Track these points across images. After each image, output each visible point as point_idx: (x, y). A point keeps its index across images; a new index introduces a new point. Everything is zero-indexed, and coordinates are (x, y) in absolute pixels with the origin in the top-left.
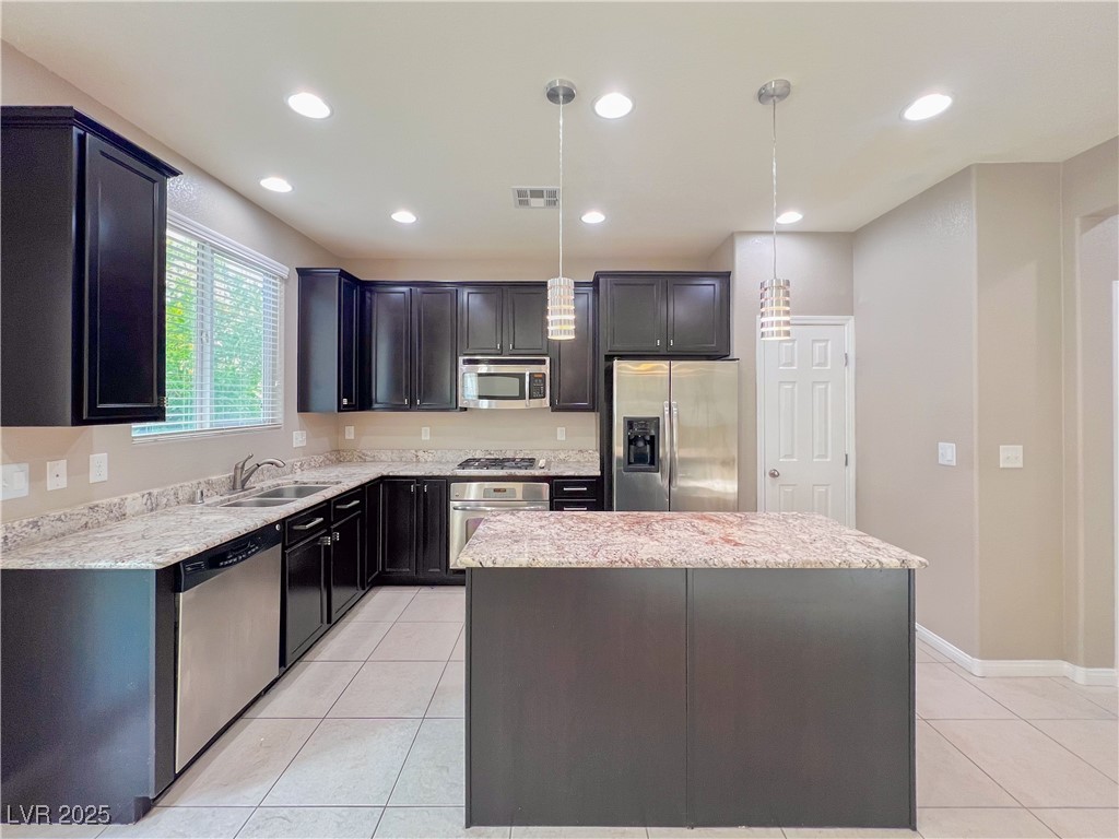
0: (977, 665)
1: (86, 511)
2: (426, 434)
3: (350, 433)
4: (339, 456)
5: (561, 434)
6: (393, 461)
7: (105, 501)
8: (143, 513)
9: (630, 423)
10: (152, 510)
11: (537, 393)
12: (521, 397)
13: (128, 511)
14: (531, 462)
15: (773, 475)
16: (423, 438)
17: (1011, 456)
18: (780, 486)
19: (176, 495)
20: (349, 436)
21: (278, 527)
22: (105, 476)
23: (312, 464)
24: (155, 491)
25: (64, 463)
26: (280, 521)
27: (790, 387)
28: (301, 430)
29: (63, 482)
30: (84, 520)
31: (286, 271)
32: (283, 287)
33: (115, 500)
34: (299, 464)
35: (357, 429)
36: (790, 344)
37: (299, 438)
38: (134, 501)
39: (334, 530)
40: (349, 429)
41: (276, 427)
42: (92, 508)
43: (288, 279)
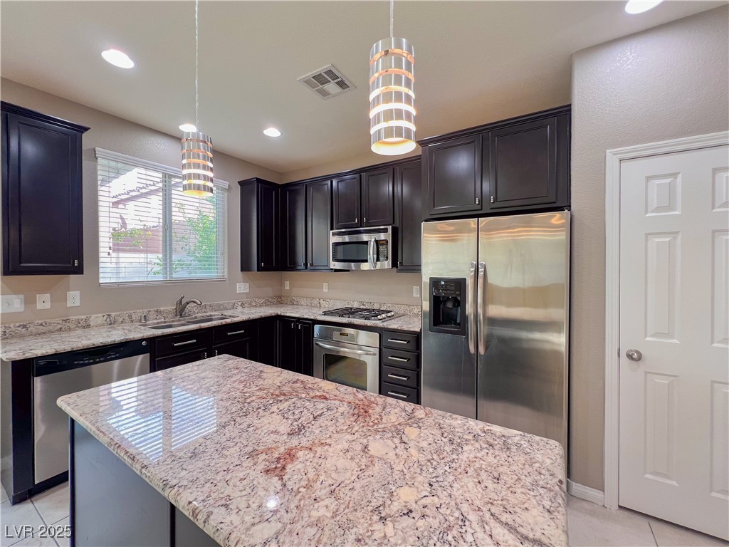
1: (61, 322)
2: (326, 288)
3: (287, 285)
5: (416, 292)
6: (307, 305)
7: (74, 318)
8: (103, 325)
10: (111, 324)
11: (382, 255)
13: (92, 324)
16: (324, 291)
18: (647, 373)
19: (130, 316)
20: (287, 287)
21: (144, 343)
22: (78, 303)
23: (254, 304)
24: (113, 314)
25: (48, 295)
26: (143, 340)
27: (667, 239)
28: (244, 282)
29: (48, 305)
30: (59, 326)
31: (226, 184)
32: (226, 194)
33: (83, 317)
34: (240, 303)
35: (290, 282)
36: (668, 181)
37: (242, 287)
38: (97, 319)
39: (215, 349)
40: (287, 283)
41: (222, 280)
42: (65, 321)
43: (229, 189)
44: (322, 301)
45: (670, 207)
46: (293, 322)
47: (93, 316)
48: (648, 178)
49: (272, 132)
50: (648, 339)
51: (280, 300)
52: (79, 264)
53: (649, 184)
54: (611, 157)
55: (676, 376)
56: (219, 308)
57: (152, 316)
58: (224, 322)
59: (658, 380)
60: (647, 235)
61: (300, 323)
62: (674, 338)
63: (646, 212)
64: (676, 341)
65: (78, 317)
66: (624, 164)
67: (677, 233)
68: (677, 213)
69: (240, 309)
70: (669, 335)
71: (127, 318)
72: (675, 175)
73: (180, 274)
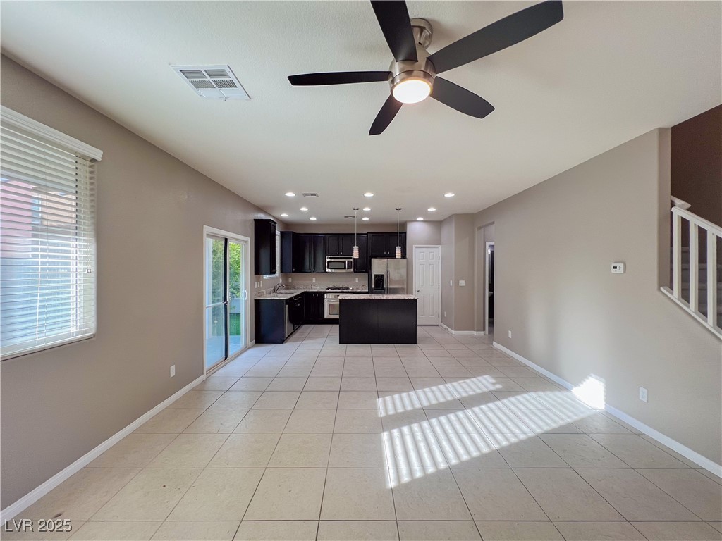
0: (454, 332)
2: (314, 280)
3: (290, 280)
4: (287, 286)
5: (357, 280)
9: (376, 276)
11: (350, 267)
12: (345, 268)
14: (348, 289)
15: (418, 291)
17: (462, 283)
46: (313, 294)
61: (319, 294)
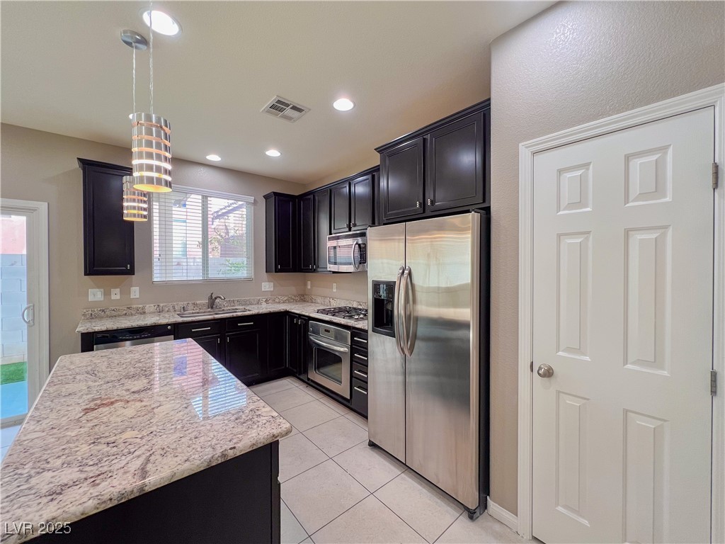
1: (126, 309)
2: (335, 288)
6: (321, 304)
7: (135, 306)
8: (154, 312)
9: (376, 287)
10: (160, 312)
11: (362, 260)
13: (147, 311)
16: (333, 290)
18: (559, 392)
19: (174, 307)
20: (309, 287)
21: (169, 327)
22: (138, 296)
23: (277, 300)
24: (161, 305)
25: (119, 289)
26: (169, 325)
27: (579, 240)
28: (269, 282)
29: (118, 297)
30: (125, 312)
31: (251, 199)
32: (252, 208)
33: (140, 306)
34: (264, 300)
35: (311, 283)
36: (579, 173)
37: (267, 286)
38: (150, 308)
39: (228, 336)
40: (309, 282)
41: (248, 280)
42: (129, 308)
43: (255, 203)
44: (331, 300)
45: (581, 203)
46: (296, 317)
47: (148, 306)
48: (560, 172)
49: (273, 153)
50: (560, 353)
51: (303, 298)
52: (130, 267)
53: (562, 177)
54: (524, 151)
55: (588, 399)
56: (246, 303)
57: (191, 307)
58: (235, 314)
59: (569, 401)
60: (559, 236)
61: (302, 319)
62: (586, 356)
63: (559, 210)
64: (587, 358)
65: (137, 306)
66: (537, 157)
67: (589, 233)
68: (589, 209)
69: (264, 305)
70: (579, 351)
71: (171, 308)
72: (586, 165)
73: (213, 275)
